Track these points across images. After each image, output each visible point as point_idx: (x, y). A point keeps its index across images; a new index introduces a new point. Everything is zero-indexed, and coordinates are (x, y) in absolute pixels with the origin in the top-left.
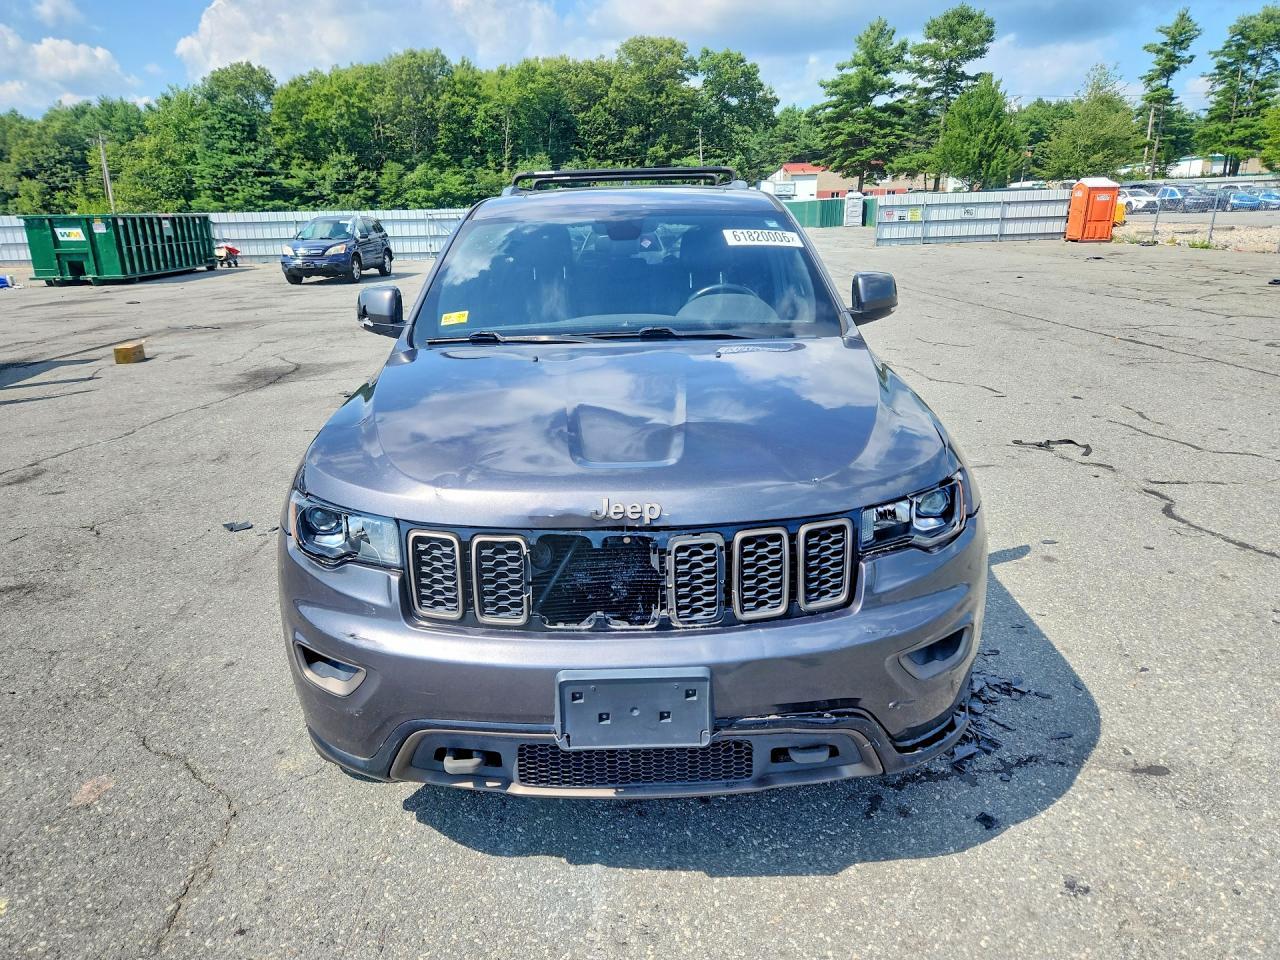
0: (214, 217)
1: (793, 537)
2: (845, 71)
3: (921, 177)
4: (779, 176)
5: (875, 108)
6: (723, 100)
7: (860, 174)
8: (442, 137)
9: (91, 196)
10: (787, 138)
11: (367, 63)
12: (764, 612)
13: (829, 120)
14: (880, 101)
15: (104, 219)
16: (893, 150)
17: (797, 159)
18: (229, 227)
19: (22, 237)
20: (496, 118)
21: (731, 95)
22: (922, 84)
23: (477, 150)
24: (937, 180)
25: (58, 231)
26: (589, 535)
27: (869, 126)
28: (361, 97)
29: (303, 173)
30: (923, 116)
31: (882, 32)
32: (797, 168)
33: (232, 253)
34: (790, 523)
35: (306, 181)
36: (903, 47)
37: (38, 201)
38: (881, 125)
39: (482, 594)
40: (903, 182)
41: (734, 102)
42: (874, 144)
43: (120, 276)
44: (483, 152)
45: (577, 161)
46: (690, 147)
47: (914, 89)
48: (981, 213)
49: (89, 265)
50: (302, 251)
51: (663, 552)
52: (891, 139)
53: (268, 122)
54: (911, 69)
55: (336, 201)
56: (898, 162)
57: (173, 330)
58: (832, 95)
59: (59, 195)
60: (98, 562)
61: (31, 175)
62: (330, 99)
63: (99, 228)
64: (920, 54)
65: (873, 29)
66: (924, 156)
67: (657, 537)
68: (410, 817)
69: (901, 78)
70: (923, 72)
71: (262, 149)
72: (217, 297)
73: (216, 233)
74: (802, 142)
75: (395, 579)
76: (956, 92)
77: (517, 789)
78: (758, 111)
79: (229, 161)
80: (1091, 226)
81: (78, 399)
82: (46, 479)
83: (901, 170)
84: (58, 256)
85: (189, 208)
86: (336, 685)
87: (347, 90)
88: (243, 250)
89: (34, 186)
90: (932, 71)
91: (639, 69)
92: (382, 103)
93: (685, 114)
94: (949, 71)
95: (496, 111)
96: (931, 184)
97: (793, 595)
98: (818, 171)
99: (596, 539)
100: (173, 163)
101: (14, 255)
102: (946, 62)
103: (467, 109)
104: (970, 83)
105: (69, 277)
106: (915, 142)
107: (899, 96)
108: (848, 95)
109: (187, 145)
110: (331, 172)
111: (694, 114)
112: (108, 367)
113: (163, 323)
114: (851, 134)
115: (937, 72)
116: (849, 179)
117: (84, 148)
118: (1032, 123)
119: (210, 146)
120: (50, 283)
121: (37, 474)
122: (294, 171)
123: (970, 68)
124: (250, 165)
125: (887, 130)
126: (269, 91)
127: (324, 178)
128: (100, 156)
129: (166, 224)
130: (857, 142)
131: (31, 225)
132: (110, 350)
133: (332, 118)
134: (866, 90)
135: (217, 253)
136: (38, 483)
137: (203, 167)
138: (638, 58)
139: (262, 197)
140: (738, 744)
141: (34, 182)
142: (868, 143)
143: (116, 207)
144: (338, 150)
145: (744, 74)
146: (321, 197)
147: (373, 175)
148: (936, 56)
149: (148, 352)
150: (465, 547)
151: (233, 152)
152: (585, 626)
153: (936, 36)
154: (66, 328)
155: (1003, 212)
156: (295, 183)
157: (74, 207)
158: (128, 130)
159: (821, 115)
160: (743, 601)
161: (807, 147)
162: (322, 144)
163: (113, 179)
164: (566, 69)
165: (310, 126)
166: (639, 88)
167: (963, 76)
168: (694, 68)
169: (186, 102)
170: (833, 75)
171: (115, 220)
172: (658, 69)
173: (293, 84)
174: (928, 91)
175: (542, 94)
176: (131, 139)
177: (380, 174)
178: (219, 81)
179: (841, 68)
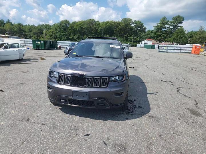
0: (58, 41)
1: (101, 79)
2: (158, 25)
3: (170, 42)
4: (146, 40)
5: (163, 31)
6: (137, 28)
7: (159, 41)
8: (93, 32)
9: (43, 38)
10: (148, 35)
11: (83, 20)
12: (97, 87)
13: (154, 32)
14: (163, 30)
15: (43, 41)
16: (165, 38)
17: (149, 38)
18: (60, 43)
19: (32, 43)
20: (102, 29)
21: (139, 28)
22: (171, 27)
23: (98, 34)
24: (172, 43)
25: (37, 42)
26: (78, 76)
27: (161, 33)
28: (82, 25)
29: (72, 36)
30: (171, 32)
31: (165, 19)
32: (149, 40)
33: (60, 47)
34: (101, 77)
35: (72, 37)
36: (168, 21)
37: (35, 38)
38: (163, 33)
39: (66, 81)
40: (166, 43)
41: (139, 29)
42: (162, 37)
43: (44, 49)
44: (99, 34)
45: (113, 36)
46: (131, 35)
47: (169, 28)
48: (177, 48)
49: (40, 47)
50: (69, 47)
51: (86, 79)
52: (165, 36)
53: (68, 28)
54: (169, 25)
55: (77, 40)
56: (166, 39)
57: (49, 56)
58: (155, 28)
59: (38, 37)
60: (32, 82)
61: (35, 34)
62: (77, 25)
63: (42, 42)
64: (171, 23)
65: (163, 18)
66: (170, 39)
67: (85, 77)
68: (59, 110)
69: (167, 26)
70: (171, 25)
71: (67, 32)
72: (56, 53)
73: (58, 44)
74: (150, 35)
75: (57, 79)
76: (176, 29)
77: (69, 105)
78: (143, 30)
79: (62, 34)
80: (196, 52)
81: (35, 64)
82: (28, 72)
83: (166, 41)
84: (36, 45)
85: (56, 40)
86: (50, 91)
87: (80, 24)
88: (62, 47)
89: (35, 36)
90: (173, 25)
91: (124, 23)
92: (85, 26)
93: (131, 30)
94: (176, 25)
95: (101, 28)
96: (171, 43)
97: (100, 85)
98: (152, 40)
99: (79, 76)
100: (54, 34)
101: (31, 45)
102: (175, 24)
103: (97, 28)
104: (180, 27)
105: (37, 48)
106: (169, 36)
107: (167, 29)
108: (158, 28)
109: (56, 31)
110: (76, 36)
111: (132, 30)
112: (39, 60)
113: (48, 55)
114: (158, 35)
115: (174, 25)
116: (157, 42)
117: (42, 31)
118: (191, 34)
119: (60, 32)
120: (35, 49)
121: (27, 72)
122: (71, 36)
123: (179, 25)
124: (65, 34)
125: (164, 34)
126: (69, 24)
127: (75, 37)
128: (44, 32)
129: (51, 42)
130: (159, 36)
131: (33, 41)
132: (40, 58)
133: (78, 28)
134: (161, 28)
135: (58, 47)
136: (27, 73)
137: (58, 34)
138: (124, 21)
139: (66, 39)
140: (93, 101)
141: (35, 35)
142: (161, 36)
143: (45, 39)
144: (78, 33)
145: (141, 24)
146: (74, 40)
147: (82, 37)
148: (173, 23)
149: (45, 59)
150: (65, 76)
151: (63, 32)
152: (77, 86)
153: (174, 20)
154: (35, 55)
155: (181, 48)
156: (71, 37)
157: (40, 39)
158: (49, 28)
159: (153, 31)
160: (94, 85)
161: (151, 36)
162: (76, 32)
163: (46, 35)
164: (113, 23)
165: (74, 29)
166: (124, 26)
167: (178, 26)
168: (133, 23)
169: (57, 25)
170: (156, 25)
171: (44, 41)
172: (127, 23)
173: (72, 23)
174: (172, 28)
175: (109, 26)
176: (49, 30)
177: (83, 37)
178: (62, 22)
179: (157, 24)
